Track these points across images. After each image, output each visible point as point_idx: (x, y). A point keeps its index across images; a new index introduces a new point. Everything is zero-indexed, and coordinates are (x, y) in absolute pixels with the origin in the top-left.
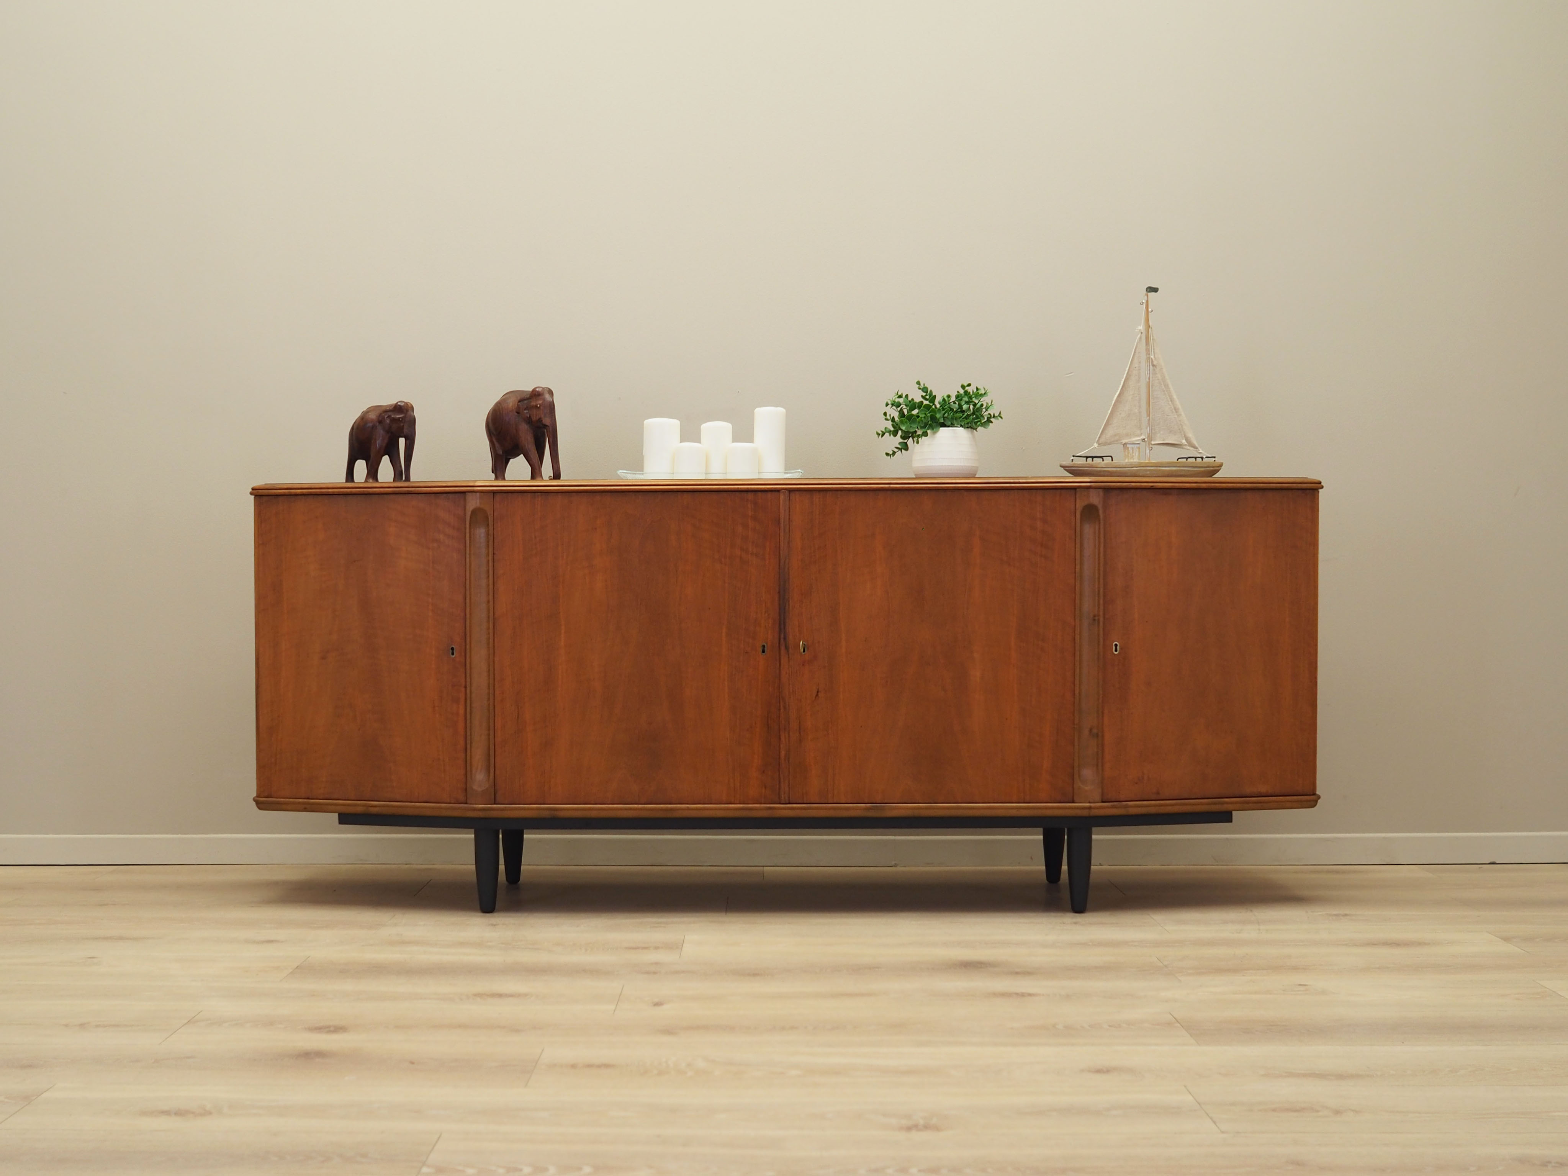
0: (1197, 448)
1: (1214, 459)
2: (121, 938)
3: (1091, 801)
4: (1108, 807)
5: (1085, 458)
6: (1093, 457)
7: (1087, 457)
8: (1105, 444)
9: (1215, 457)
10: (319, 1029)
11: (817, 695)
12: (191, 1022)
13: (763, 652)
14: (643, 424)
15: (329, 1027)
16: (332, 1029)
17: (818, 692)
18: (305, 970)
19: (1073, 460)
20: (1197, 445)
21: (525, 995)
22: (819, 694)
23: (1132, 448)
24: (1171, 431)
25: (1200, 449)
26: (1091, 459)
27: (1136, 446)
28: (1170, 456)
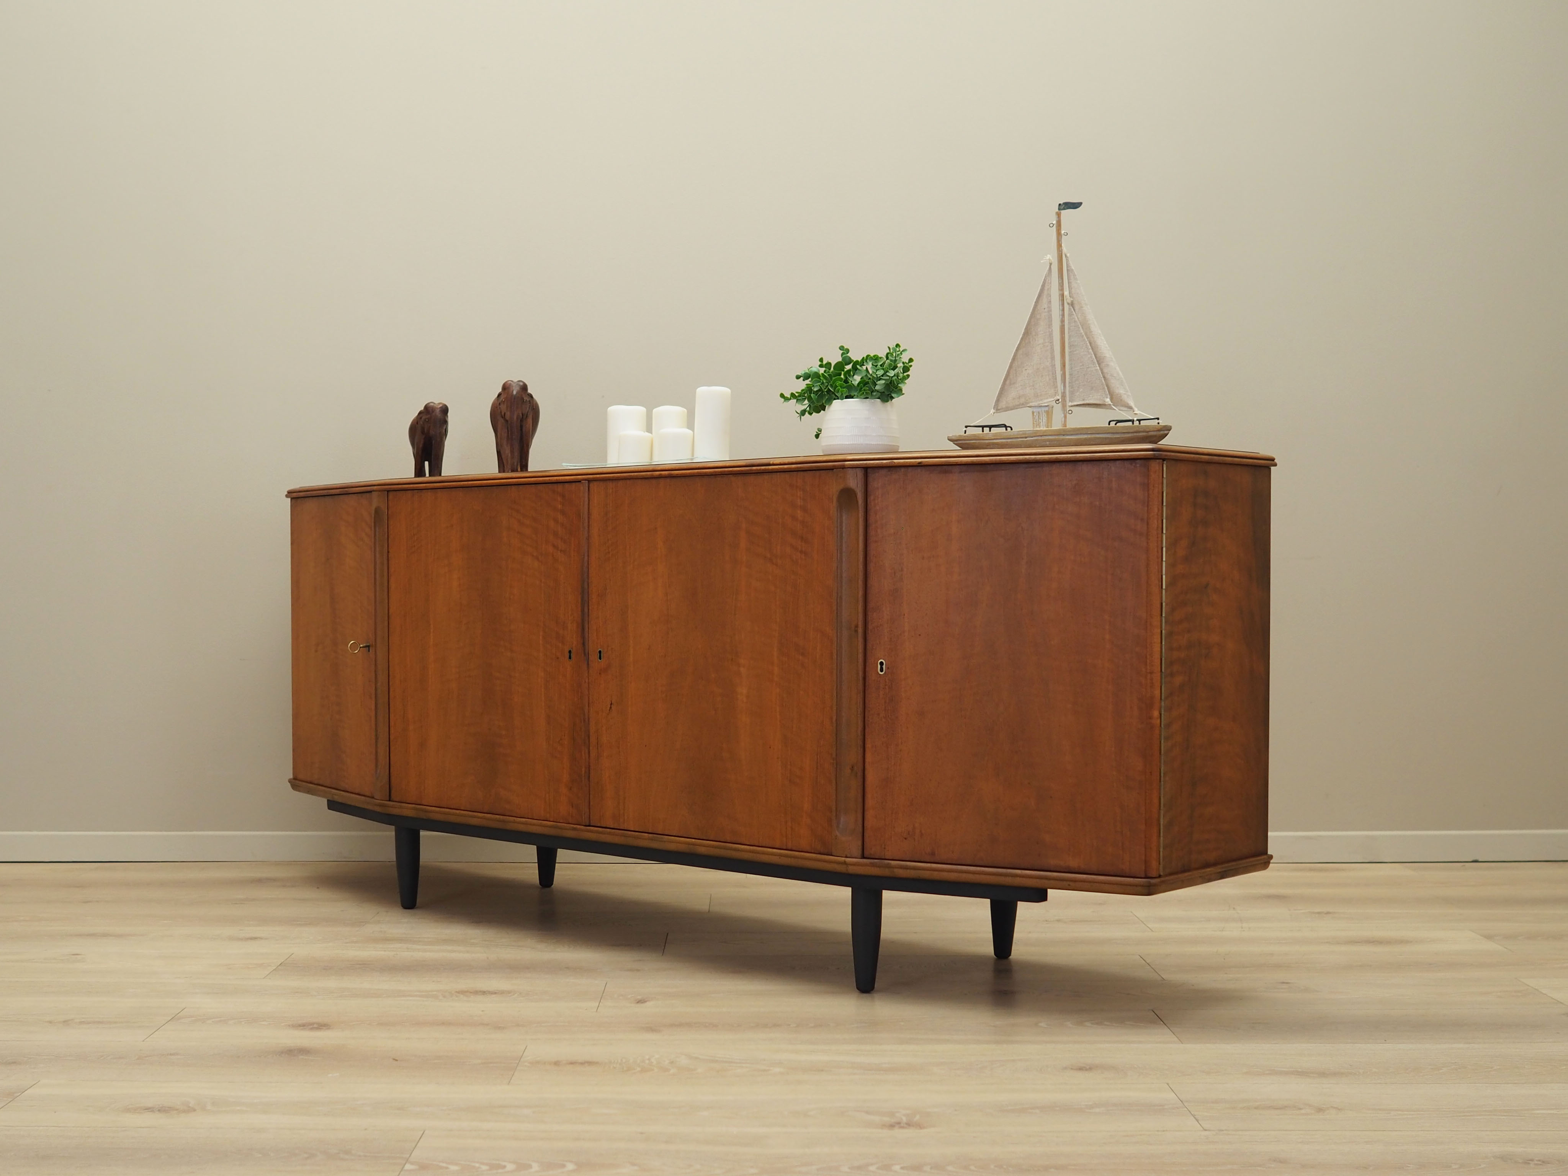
0: (1131, 408)
1: (1157, 421)
2: (105, 935)
3: (848, 855)
4: (865, 865)
5: (981, 428)
6: (990, 427)
7: (983, 427)
8: (1007, 409)
9: (1158, 419)
10: (303, 1026)
11: (611, 707)
12: (175, 1018)
13: (570, 658)
14: (607, 411)
15: (313, 1024)
16: (315, 1026)
17: (611, 704)
18: (289, 967)
19: (965, 431)
20: (1132, 404)
21: (509, 992)
22: (612, 706)
23: (1039, 412)
24: (1092, 389)
25: (1136, 409)
26: (988, 429)
27: (1044, 409)
28: (1098, 419)
